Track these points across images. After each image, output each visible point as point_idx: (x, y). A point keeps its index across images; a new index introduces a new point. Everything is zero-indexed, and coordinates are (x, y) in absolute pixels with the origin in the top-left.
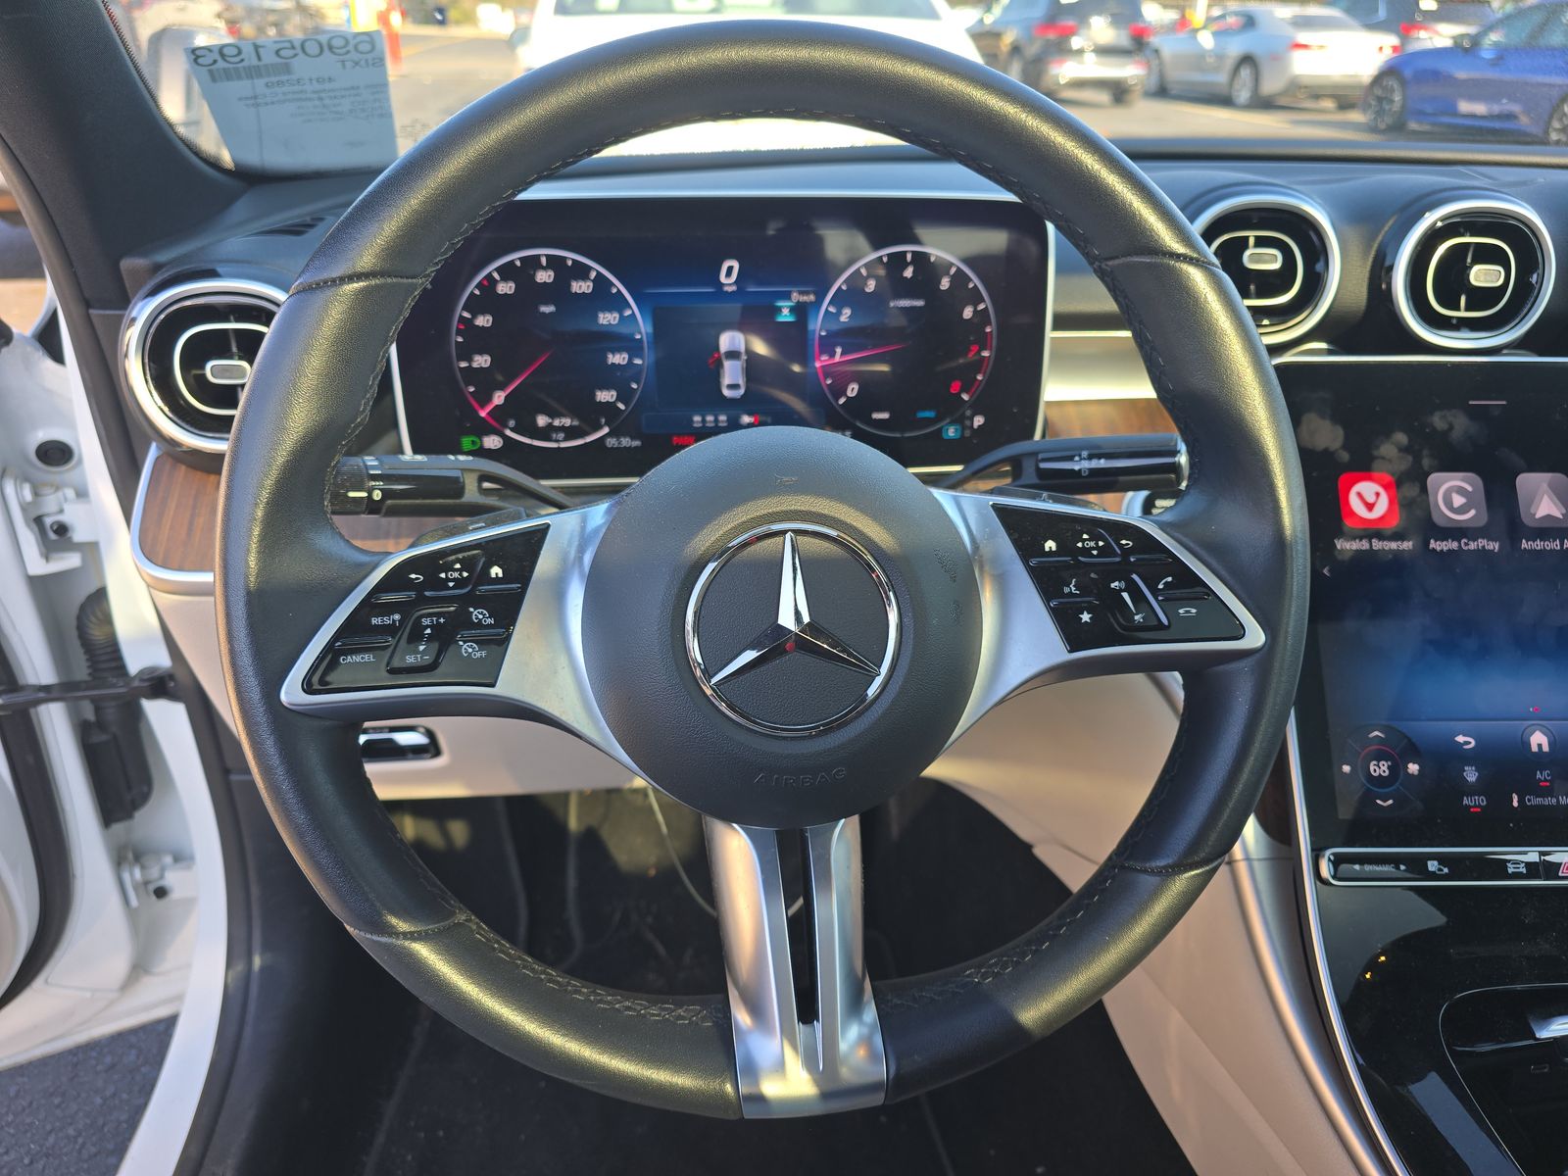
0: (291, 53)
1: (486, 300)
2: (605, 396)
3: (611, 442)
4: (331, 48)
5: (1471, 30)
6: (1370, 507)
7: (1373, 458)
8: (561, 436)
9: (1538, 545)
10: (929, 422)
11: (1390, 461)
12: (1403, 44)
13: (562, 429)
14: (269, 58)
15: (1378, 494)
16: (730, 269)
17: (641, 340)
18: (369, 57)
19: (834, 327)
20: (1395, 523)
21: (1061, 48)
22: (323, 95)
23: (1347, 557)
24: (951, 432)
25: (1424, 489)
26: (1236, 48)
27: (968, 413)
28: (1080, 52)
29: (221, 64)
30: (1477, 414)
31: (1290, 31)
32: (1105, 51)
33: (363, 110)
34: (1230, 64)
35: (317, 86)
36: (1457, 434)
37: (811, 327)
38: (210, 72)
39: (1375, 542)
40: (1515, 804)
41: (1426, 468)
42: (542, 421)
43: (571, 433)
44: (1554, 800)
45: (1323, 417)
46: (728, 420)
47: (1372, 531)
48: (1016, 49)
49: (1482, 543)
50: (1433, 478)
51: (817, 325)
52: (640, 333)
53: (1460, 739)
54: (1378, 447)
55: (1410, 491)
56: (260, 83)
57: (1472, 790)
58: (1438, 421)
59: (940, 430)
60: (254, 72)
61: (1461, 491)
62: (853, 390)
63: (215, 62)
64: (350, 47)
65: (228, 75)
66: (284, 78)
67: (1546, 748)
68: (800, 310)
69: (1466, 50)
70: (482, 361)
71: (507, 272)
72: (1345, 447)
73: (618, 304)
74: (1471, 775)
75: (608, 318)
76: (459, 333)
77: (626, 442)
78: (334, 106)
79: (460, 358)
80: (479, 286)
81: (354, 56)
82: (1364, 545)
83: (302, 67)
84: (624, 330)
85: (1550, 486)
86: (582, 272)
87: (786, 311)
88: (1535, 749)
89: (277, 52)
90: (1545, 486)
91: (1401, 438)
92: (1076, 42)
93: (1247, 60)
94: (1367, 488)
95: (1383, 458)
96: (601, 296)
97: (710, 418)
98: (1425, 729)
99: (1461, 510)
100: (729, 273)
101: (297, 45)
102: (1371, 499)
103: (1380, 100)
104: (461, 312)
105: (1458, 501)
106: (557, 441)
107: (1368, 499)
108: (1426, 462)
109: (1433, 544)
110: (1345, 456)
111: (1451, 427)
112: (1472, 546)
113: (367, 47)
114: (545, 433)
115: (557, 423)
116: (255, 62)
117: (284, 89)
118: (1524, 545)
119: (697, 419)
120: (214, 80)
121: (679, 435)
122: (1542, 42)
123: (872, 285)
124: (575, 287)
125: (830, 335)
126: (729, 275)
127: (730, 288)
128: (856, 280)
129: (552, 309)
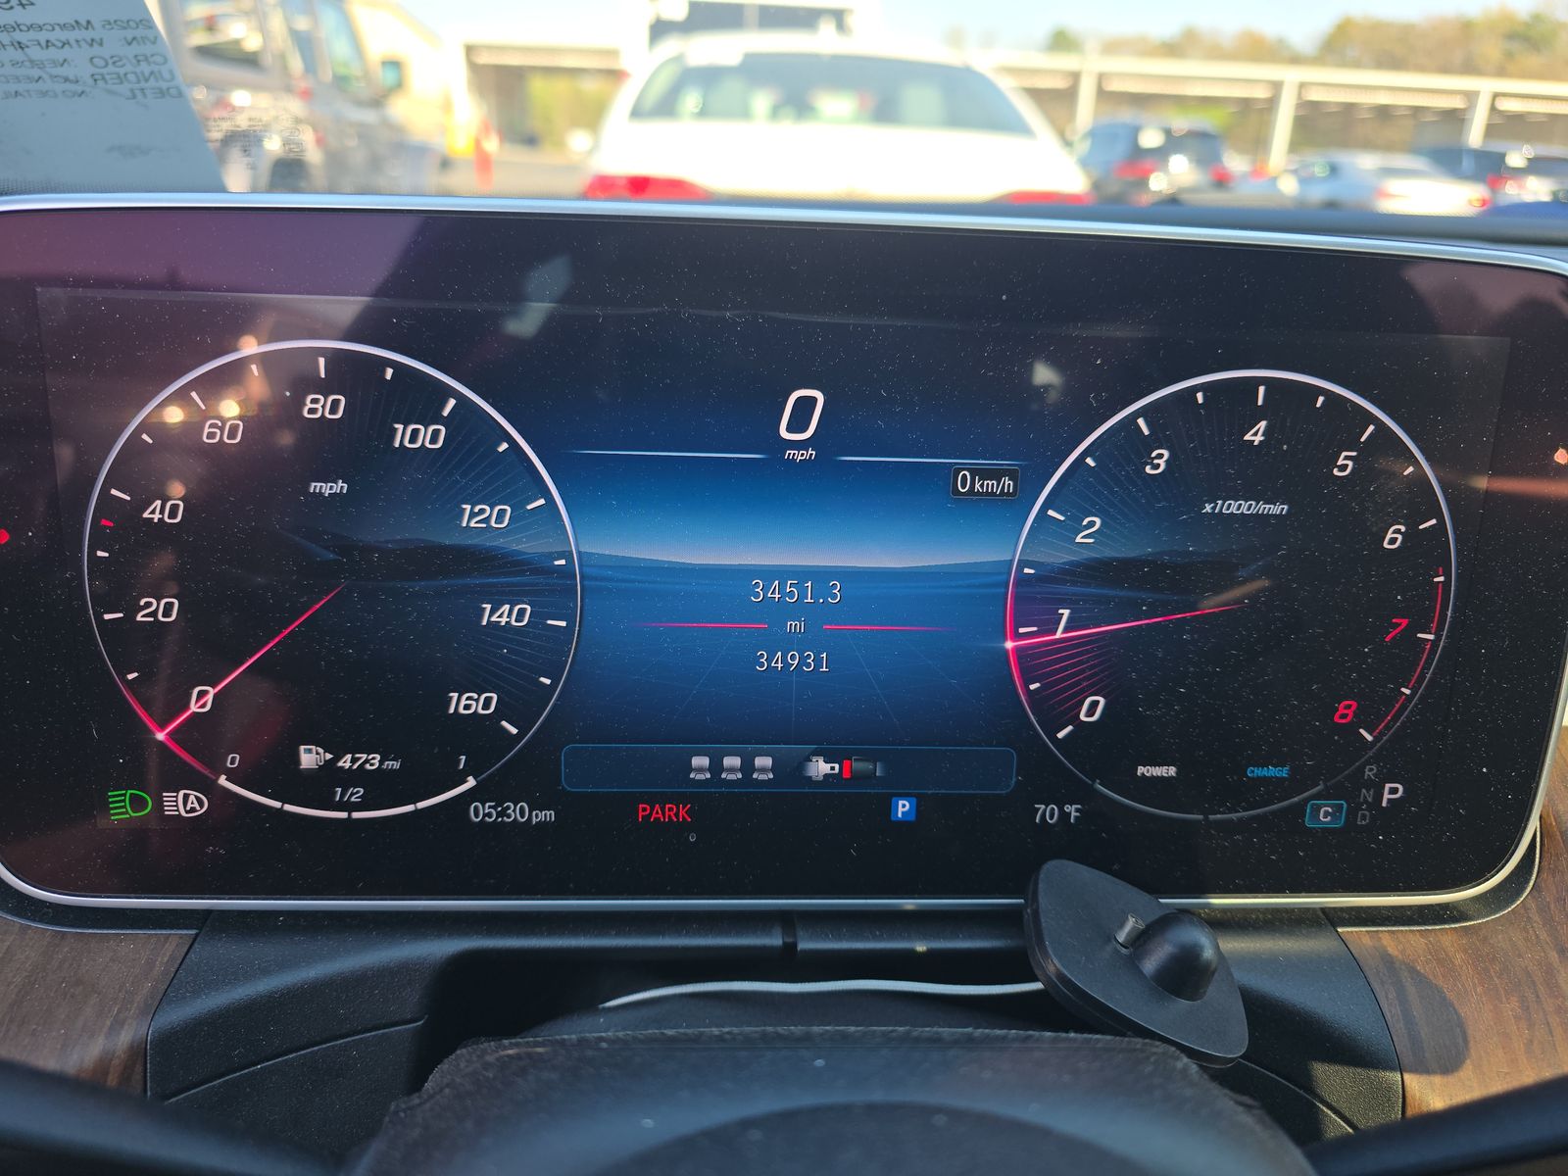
2: (465, 703)
3: (481, 812)
8: (357, 793)
10: (1276, 789)
13: (358, 776)
16: (805, 406)
17: (567, 570)
19: (1058, 557)
24: (1325, 815)
27: (1370, 772)
33: (121, 79)
37: (999, 555)
42: (310, 758)
43: (381, 790)
46: (773, 770)
52: (568, 555)
59: (1299, 809)
62: (1093, 708)
70: (158, 610)
73: (514, 478)
75: (483, 516)
76: (101, 538)
77: (517, 812)
78: (55, 63)
79: (104, 604)
84: (527, 546)
86: (422, 401)
97: (732, 761)
100: (801, 415)
106: (350, 807)
114: (320, 786)
115: (345, 762)
119: (700, 761)
121: (651, 799)
123: (1162, 457)
124: (402, 435)
125: (1049, 577)
126: (798, 423)
127: (799, 456)
128: (1127, 447)
129: (340, 486)
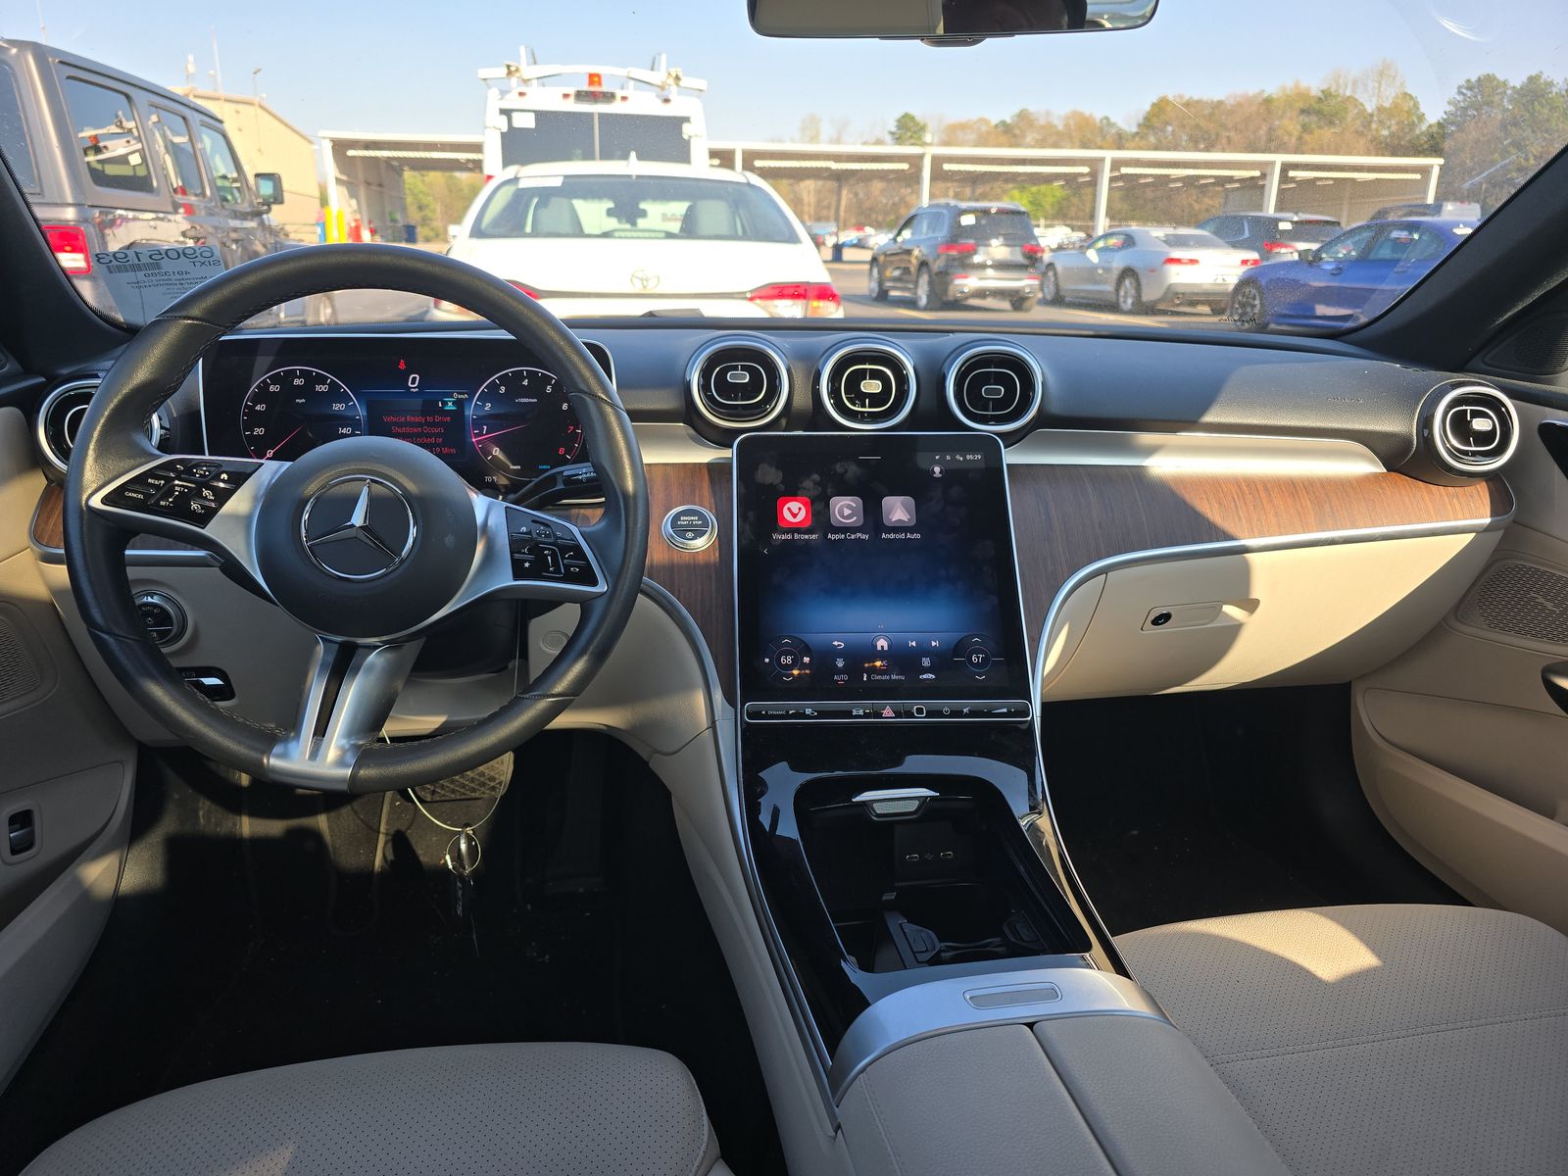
0: (159, 257)
1: (263, 394)
4: (185, 254)
5: (1314, 246)
6: (795, 516)
7: (798, 489)
9: (892, 536)
11: (808, 490)
12: (1263, 258)
14: (145, 260)
15: (800, 509)
16: (414, 379)
17: (360, 419)
18: (211, 260)
19: (481, 413)
20: (807, 525)
21: (964, 264)
22: (183, 282)
23: (778, 543)
25: (828, 505)
26: (1118, 262)
28: (983, 266)
29: (115, 263)
30: (861, 463)
31: (1165, 248)
32: (1002, 266)
34: (1115, 275)
35: (179, 277)
36: (849, 475)
37: (466, 413)
38: (108, 267)
39: (796, 535)
40: (865, 679)
41: (829, 494)
44: (888, 677)
45: (771, 466)
47: (795, 529)
48: (923, 264)
49: (859, 535)
50: (834, 500)
51: (470, 412)
52: (359, 415)
53: (836, 643)
54: (801, 483)
55: (819, 506)
56: (140, 275)
57: (840, 672)
58: (839, 468)
60: (135, 268)
61: (849, 507)
63: (111, 261)
64: (198, 254)
65: (119, 269)
66: (156, 271)
67: (886, 648)
68: (459, 403)
69: (1310, 263)
70: (259, 431)
71: (275, 379)
72: (782, 482)
73: (345, 398)
74: (840, 663)
75: (338, 407)
76: (245, 414)
79: (246, 430)
80: (258, 387)
81: (200, 259)
82: (789, 537)
83: (165, 264)
84: (349, 414)
85: (902, 503)
86: (322, 380)
87: (450, 404)
88: (879, 648)
89: (150, 257)
90: (899, 504)
91: (816, 477)
92: (977, 259)
93: (1128, 272)
94: (794, 506)
95: (804, 488)
96: (335, 394)
98: (814, 638)
99: (848, 517)
100: (414, 382)
101: (163, 253)
102: (795, 511)
103: (1243, 305)
104: (247, 401)
105: (847, 512)
107: (794, 511)
108: (829, 490)
109: (829, 536)
110: (782, 487)
111: (846, 471)
112: (853, 537)
113: (209, 254)
116: (136, 262)
117: (158, 278)
118: (884, 536)
120: (111, 272)
122: (1372, 256)
123: (503, 389)
124: (318, 388)
125: (480, 418)
126: (413, 382)
127: (414, 390)
128: (493, 387)
129: (304, 400)
